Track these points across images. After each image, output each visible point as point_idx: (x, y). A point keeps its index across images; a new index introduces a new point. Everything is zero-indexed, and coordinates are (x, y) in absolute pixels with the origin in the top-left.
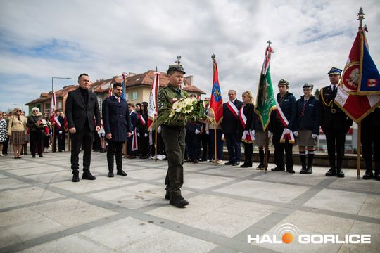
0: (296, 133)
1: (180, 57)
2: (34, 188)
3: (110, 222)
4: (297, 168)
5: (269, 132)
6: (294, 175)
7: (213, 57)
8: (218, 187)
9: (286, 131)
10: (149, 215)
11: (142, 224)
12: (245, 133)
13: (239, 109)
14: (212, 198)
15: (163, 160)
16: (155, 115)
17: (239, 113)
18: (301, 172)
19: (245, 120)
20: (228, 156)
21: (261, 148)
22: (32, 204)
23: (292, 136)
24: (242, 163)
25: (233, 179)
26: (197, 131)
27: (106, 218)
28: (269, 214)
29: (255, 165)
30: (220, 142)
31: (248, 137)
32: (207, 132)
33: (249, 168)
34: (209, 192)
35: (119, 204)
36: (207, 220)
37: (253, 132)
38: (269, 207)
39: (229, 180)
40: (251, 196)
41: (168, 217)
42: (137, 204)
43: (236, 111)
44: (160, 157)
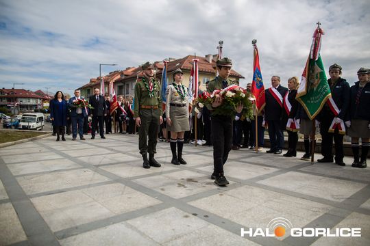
0: (348, 123)
1: (222, 43)
2: (86, 170)
3: (155, 211)
4: (348, 161)
5: (317, 122)
6: (345, 168)
7: (254, 42)
8: (261, 178)
9: (337, 120)
10: (192, 206)
11: (186, 217)
12: (290, 121)
14: (256, 191)
15: (203, 145)
16: (193, 101)
17: (284, 100)
18: (353, 166)
19: (289, 107)
20: (269, 144)
21: (306, 137)
22: (84, 187)
23: (343, 126)
24: (285, 152)
25: (277, 170)
26: (237, 118)
27: (151, 207)
28: (321, 215)
29: (300, 155)
30: (261, 130)
31: (293, 125)
33: (293, 157)
34: (252, 183)
35: (162, 192)
36: (253, 217)
37: (298, 121)
38: (321, 205)
39: (273, 170)
40: (298, 191)
41: (212, 210)
42: (179, 193)
43: (281, 98)
44: (200, 142)
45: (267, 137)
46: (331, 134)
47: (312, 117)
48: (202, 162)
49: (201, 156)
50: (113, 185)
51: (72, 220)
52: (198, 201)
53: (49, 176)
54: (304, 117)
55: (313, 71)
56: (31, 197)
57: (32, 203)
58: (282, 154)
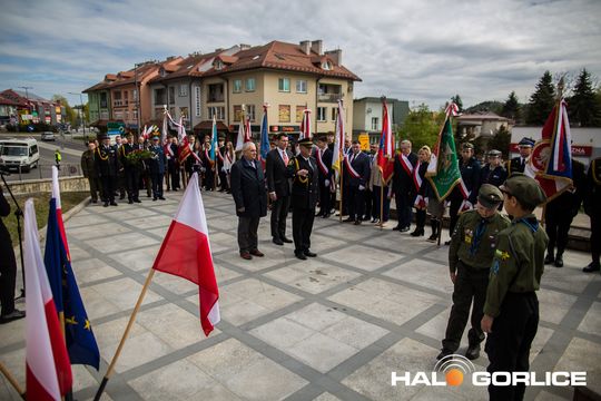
3: (302, 307)
8: (386, 268)
9: (466, 203)
10: (330, 301)
11: (329, 310)
12: (419, 197)
14: (382, 283)
17: (414, 172)
25: (399, 257)
27: (297, 303)
33: (420, 237)
34: (377, 274)
35: (299, 288)
37: (426, 199)
39: (397, 257)
40: (418, 283)
41: (347, 304)
42: (315, 288)
43: (411, 168)
45: (393, 205)
47: (441, 199)
51: (243, 317)
52: (334, 296)
54: (433, 197)
55: (445, 150)
58: (409, 232)
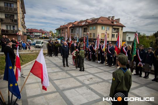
0: (144, 64)
2: (64, 72)
4: (143, 74)
6: (141, 78)
9: (140, 63)
10: (89, 87)
11: (87, 89)
13: (126, 51)
18: (144, 77)
22: (64, 78)
23: (142, 65)
26: (111, 56)
27: (80, 86)
32: (115, 57)
34: (107, 81)
35: (83, 82)
36: (102, 91)
37: (129, 61)
41: (93, 88)
42: (87, 82)
44: (99, 62)
46: (138, 67)
48: (96, 72)
49: (97, 69)
50: (71, 78)
51: (64, 87)
52: (91, 85)
53: (55, 74)
56: (53, 80)
57: (54, 82)
